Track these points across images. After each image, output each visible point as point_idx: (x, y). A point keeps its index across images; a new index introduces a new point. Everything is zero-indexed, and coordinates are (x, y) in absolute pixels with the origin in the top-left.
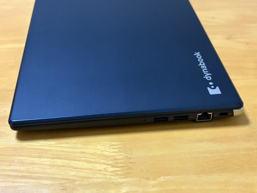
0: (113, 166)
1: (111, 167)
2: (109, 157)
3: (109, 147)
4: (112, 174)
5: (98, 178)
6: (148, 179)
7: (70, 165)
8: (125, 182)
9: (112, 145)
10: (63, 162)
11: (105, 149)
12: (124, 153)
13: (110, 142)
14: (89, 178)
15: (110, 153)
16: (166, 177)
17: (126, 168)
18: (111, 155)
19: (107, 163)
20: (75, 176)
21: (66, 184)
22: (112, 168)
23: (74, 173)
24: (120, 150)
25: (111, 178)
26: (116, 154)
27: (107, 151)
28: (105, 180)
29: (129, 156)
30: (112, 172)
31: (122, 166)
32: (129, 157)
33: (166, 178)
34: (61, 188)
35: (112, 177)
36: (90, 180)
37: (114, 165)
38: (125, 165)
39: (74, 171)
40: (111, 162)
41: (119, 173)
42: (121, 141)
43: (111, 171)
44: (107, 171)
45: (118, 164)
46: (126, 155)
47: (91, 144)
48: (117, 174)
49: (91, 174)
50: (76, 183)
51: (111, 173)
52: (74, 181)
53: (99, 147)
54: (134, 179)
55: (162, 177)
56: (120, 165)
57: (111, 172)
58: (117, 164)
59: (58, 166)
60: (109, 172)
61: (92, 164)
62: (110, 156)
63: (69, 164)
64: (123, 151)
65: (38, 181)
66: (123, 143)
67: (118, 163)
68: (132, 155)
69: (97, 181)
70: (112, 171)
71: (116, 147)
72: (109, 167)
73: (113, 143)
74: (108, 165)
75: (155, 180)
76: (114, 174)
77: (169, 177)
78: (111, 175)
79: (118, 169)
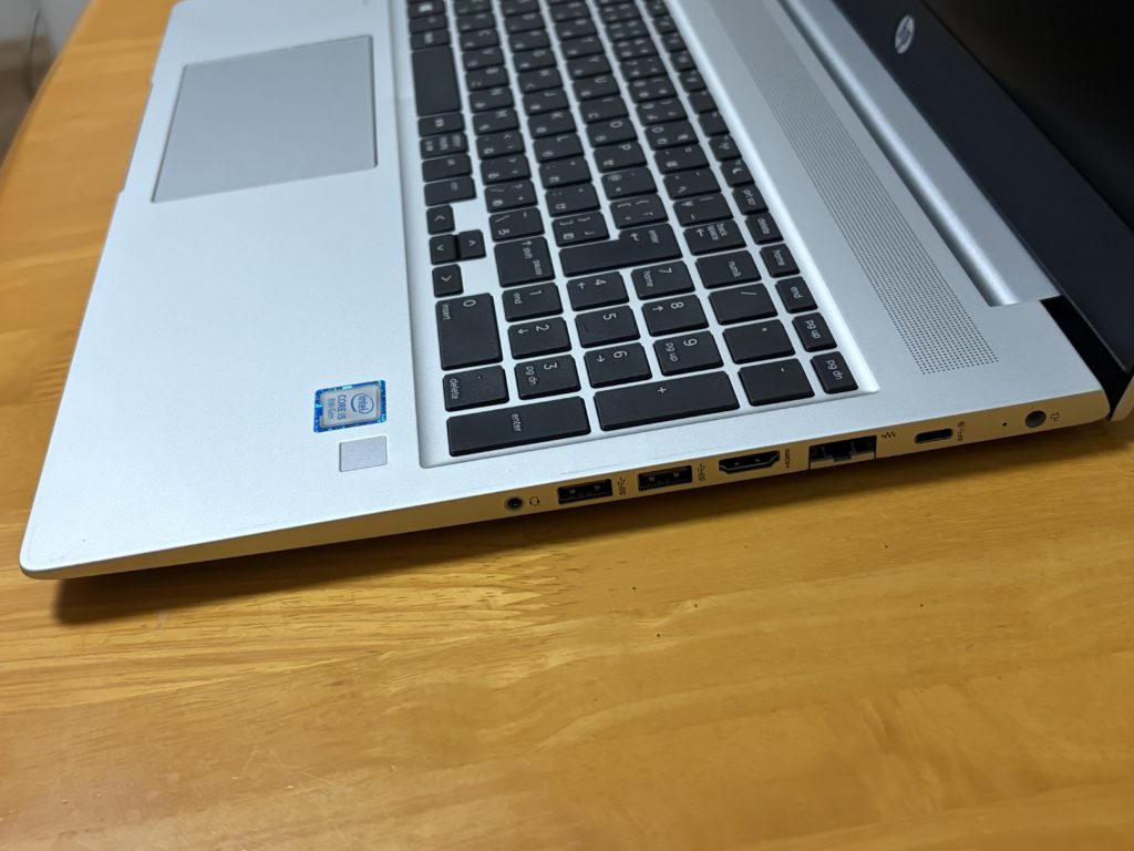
0: (511, 590)
1: (504, 593)
4: (507, 614)
5: (460, 632)
6: (639, 614)
7: (358, 602)
8: (558, 634)
10: (331, 599)
14: (427, 636)
16: (703, 600)
17: (556, 589)
19: (490, 581)
20: (377, 634)
21: (347, 666)
22: (506, 595)
23: (373, 627)
25: (506, 627)
28: (485, 636)
30: (510, 607)
31: (541, 585)
32: (565, 554)
33: (704, 603)
34: (331, 680)
35: (511, 624)
36: (432, 642)
37: (513, 583)
38: (554, 578)
39: (373, 621)
40: (505, 577)
41: (532, 607)
43: (505, 606)
44: (489, 608)
45: (527, 581)
48: (527, 613)
49: (434, 623)
50: (382, 658)
51: (504, 610)
52: (375, 651)
54: (589, 619)
55: (690, 603)
56: (534, 582)
57: (507, 607)
58: (524, 581)
59: (314, 612)
60: (498, 608)
61: (435, 591)
63: (354, 600)
65: (246, 666)
67: (527, 577)
69: (455, 642)
70: (509, 605)
72: (498, 593)
74: (494, 586)
75: (662, 614)
76: (516, 613)
77: (713, 598)
78: (507, 618)
79: (528, 595)
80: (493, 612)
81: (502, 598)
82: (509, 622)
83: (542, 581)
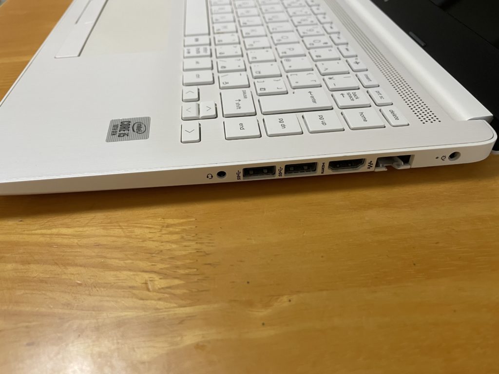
0: (166, 276)
1: (160, 279)
2: (158, 253)
3: (161, 230)
4: (161, 295)
5: (125, 309)
6: (250, 304)
7: (63, 277)
8: (193, 316)
9: (168, 226)
10: (47, 272)
11: (150, 236)
12: (194, 243)
13: (164, 219)
15: (162, 244)
16: (294, 296)
17: (195, 279)
18: (162, 248)
19: (153, 268)
21: (40, 329)
22: (162, 281)
24: (185, 237)
25: (158, 307)
26: (174, 246)
27: (154, 239)
28: (142, 314)
29: (205, 248)
30: (162, 290)
31: (188, 274)
32: (204, 252)
33: (296, 299)
34: (27, 340)
35: (161, 304)
36: (104, 315)
37: (168, 271)
38: (195, 270)
41: (178, 292)
42: (188, 217)
43: (159, 289)
44: (149, 290)
45: (178, 271)
46: (198, 246)
47: (120, 226)
48: (174, 296)
50: (67, 324)
51: (158, 292)
53: (138, 231)
54: (216, 306)
55: (285, 298)
56: (182, 272)
58: (175, 270)
60: (154, 291)
61: (115, 273)
62: (161, 251)
63: (61, 274)
64: (192, 238)
66: (194, 219)
67: (177, 267)
68: (212, 246)
70: (162, 288)
71: (177, 230)
72: (157, 278)
73: (170, 221)
74: (155, 272)
76: (166, 295)
77: (301, 295)
78: (160, 299)
79: (177, 282)
80: (150, 294)
81: (160, 283)
82: (161, 303)
83: (187, 271)
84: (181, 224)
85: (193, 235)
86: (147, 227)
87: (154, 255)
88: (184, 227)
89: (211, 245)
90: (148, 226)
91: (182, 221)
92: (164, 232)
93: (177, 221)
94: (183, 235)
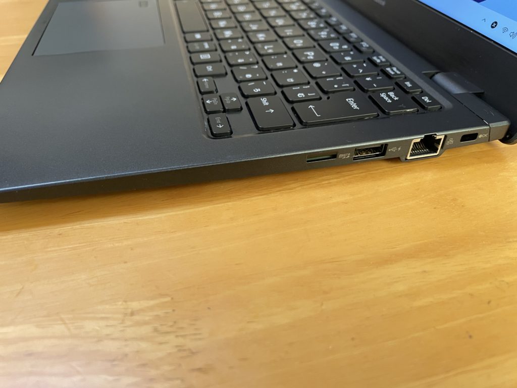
84: (151, 308)
85: (171, 324)
86: (102, 318)
87: (116, 363)
88: (155, 313)
89: (198, 337)
90: (103, 315)
91: (152, 303)
92: (128, 323)
93: (145, 304)
94: (156, 325)
